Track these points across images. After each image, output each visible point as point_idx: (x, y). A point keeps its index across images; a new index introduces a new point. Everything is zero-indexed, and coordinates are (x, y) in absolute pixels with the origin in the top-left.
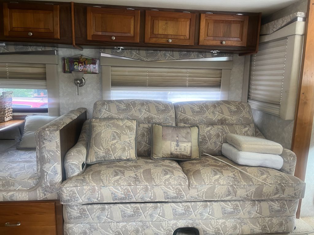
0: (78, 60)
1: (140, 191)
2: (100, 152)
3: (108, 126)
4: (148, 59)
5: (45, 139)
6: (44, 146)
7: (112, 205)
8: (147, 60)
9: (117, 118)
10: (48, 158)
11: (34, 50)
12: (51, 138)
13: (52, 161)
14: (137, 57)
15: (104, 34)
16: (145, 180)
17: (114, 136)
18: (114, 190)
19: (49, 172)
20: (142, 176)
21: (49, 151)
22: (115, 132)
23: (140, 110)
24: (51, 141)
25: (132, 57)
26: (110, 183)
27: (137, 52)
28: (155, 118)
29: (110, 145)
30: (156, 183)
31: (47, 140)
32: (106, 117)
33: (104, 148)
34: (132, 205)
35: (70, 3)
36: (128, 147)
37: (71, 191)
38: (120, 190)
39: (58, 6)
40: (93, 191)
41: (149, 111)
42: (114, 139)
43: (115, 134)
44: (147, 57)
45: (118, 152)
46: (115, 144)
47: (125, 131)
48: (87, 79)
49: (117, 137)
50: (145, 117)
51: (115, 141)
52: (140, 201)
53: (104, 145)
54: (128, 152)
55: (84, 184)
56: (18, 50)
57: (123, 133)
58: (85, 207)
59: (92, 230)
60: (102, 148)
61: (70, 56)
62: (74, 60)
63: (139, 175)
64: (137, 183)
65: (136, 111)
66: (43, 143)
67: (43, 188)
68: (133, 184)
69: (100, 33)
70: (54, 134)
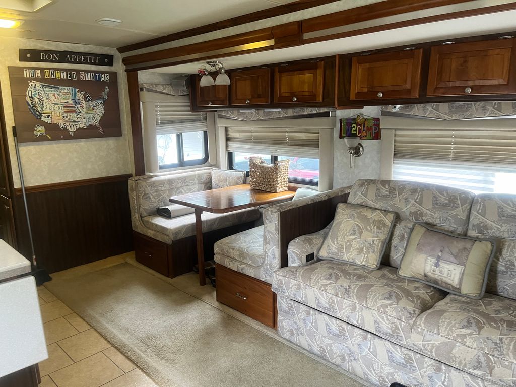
0: (355, 122)
1: (346, 307)
2: (332, 246)
3: (352, 216)
4: (452, 117)
6: (266, 226)
7: (317, 312)
8: (450, 118)
9: (373, 206)
11: (310, 113)
13: (271, 243)
14: (434, 114)
16: (356, 296)
17: (354, 231)
18: (319, 294)
19: (269, 254)
20: (355, 291)
22: (357, 225)
23: (406, 199)
24: (271, 222)
25: (425, 115)
26: (317, 285)
27: (435, 107)
28: (426, 216)
29: (346, 241)
30: (368, 305)
32: (359, 203)
33: (337, 243)
34: (338, 322)
36: (368, 249)
37: (280, 280)
38: (325, 297)
39: (323, 62)
40: (299, 288)
41: (420, 203)
42: (353, 234)
43: (356, 228)
44: (451, 113)
45: (352, 252)
46: (352, 241)
47: (370, 227)
48: (366, 146)
49: (357, 232)
50: (411, 212)
51: (353, 237)
52: (345, 319)
53: (339, 239)
54: (366, 255)
55: (292, 277)
56: (295, 114)
57: (367, 228)
58: (292, 303)
59: (299, 332)
60: (336, 243)
61: (347, 117)
62: (352, 122)
63: (352, 287)
64: (346, 296)
65: (400, 200)
67: (264, 268)
68: (341, 295)
70: (274, 216)
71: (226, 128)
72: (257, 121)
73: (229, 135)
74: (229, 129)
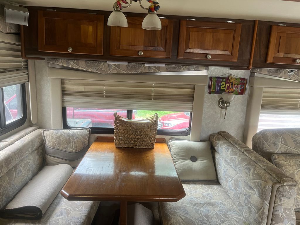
0: (225, 80)
5: (283, 196)
6: (281, 203)
10: (283, 217)
12: (291, 195)
13: (286, 220)
14: (296, 77)
15: (286, 56)
21: (285, 209)
24: (289, 198)
25: (289, 77)
31: (285, 196)
35: (255, 21)
61: (217, 76)
62: (222, 80)
66: (281, 200)
69: (282, 55)
70: (294, 190)
71: (62, 79)
72: (116, 74)
73: (65, 88)
74: (65, 81)
